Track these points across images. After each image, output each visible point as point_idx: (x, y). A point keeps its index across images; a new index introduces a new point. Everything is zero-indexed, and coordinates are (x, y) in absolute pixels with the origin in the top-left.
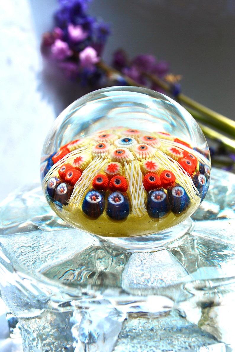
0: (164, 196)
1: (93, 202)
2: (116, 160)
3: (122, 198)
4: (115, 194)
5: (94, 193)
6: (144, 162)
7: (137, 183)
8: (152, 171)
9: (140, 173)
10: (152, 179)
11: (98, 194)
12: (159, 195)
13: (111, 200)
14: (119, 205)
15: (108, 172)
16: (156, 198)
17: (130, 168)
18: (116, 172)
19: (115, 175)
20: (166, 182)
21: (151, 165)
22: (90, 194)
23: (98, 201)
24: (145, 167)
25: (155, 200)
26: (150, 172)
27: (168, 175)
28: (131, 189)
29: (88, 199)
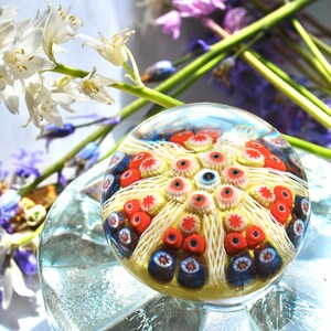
0: (250, 263)
1: (162, 265)
2: (193, 211)
3: (197, 266)
4: (190, 260)
5: (163, 254)
6: (228, 214)
7: (217, 244)
8: (237, 229)
9: (222, 230)
10: (235, 240)
11: (168, 257)
12: (243, 262)
13: (183, 267)
14: (193, 274)
15: (183, 229)
16: (238, 266)
17: (210, 222)
18: (193, 230)
19: (192, 234)
20: (253, 243)
21: (235, 220)
22: (159, 255)
23: (168, 265)
24: (227, 223)
25: (238, 270)
26: (234, 231)
27: (256, 234)
28: (210, 251)
29: (156, 259)
